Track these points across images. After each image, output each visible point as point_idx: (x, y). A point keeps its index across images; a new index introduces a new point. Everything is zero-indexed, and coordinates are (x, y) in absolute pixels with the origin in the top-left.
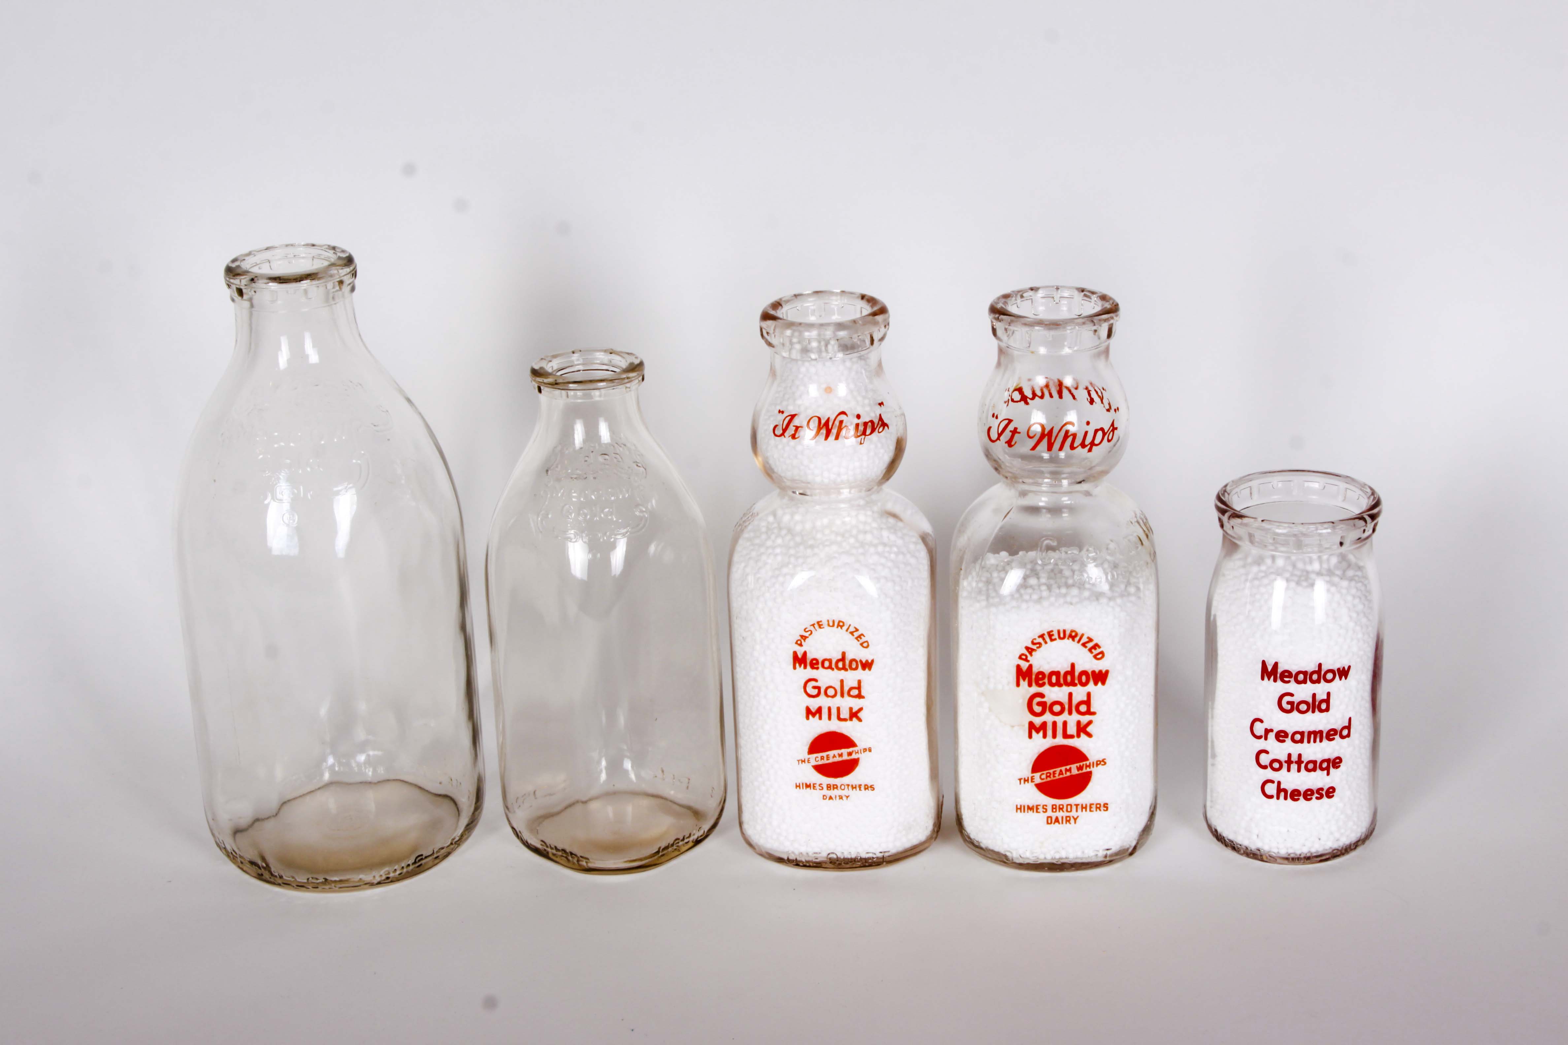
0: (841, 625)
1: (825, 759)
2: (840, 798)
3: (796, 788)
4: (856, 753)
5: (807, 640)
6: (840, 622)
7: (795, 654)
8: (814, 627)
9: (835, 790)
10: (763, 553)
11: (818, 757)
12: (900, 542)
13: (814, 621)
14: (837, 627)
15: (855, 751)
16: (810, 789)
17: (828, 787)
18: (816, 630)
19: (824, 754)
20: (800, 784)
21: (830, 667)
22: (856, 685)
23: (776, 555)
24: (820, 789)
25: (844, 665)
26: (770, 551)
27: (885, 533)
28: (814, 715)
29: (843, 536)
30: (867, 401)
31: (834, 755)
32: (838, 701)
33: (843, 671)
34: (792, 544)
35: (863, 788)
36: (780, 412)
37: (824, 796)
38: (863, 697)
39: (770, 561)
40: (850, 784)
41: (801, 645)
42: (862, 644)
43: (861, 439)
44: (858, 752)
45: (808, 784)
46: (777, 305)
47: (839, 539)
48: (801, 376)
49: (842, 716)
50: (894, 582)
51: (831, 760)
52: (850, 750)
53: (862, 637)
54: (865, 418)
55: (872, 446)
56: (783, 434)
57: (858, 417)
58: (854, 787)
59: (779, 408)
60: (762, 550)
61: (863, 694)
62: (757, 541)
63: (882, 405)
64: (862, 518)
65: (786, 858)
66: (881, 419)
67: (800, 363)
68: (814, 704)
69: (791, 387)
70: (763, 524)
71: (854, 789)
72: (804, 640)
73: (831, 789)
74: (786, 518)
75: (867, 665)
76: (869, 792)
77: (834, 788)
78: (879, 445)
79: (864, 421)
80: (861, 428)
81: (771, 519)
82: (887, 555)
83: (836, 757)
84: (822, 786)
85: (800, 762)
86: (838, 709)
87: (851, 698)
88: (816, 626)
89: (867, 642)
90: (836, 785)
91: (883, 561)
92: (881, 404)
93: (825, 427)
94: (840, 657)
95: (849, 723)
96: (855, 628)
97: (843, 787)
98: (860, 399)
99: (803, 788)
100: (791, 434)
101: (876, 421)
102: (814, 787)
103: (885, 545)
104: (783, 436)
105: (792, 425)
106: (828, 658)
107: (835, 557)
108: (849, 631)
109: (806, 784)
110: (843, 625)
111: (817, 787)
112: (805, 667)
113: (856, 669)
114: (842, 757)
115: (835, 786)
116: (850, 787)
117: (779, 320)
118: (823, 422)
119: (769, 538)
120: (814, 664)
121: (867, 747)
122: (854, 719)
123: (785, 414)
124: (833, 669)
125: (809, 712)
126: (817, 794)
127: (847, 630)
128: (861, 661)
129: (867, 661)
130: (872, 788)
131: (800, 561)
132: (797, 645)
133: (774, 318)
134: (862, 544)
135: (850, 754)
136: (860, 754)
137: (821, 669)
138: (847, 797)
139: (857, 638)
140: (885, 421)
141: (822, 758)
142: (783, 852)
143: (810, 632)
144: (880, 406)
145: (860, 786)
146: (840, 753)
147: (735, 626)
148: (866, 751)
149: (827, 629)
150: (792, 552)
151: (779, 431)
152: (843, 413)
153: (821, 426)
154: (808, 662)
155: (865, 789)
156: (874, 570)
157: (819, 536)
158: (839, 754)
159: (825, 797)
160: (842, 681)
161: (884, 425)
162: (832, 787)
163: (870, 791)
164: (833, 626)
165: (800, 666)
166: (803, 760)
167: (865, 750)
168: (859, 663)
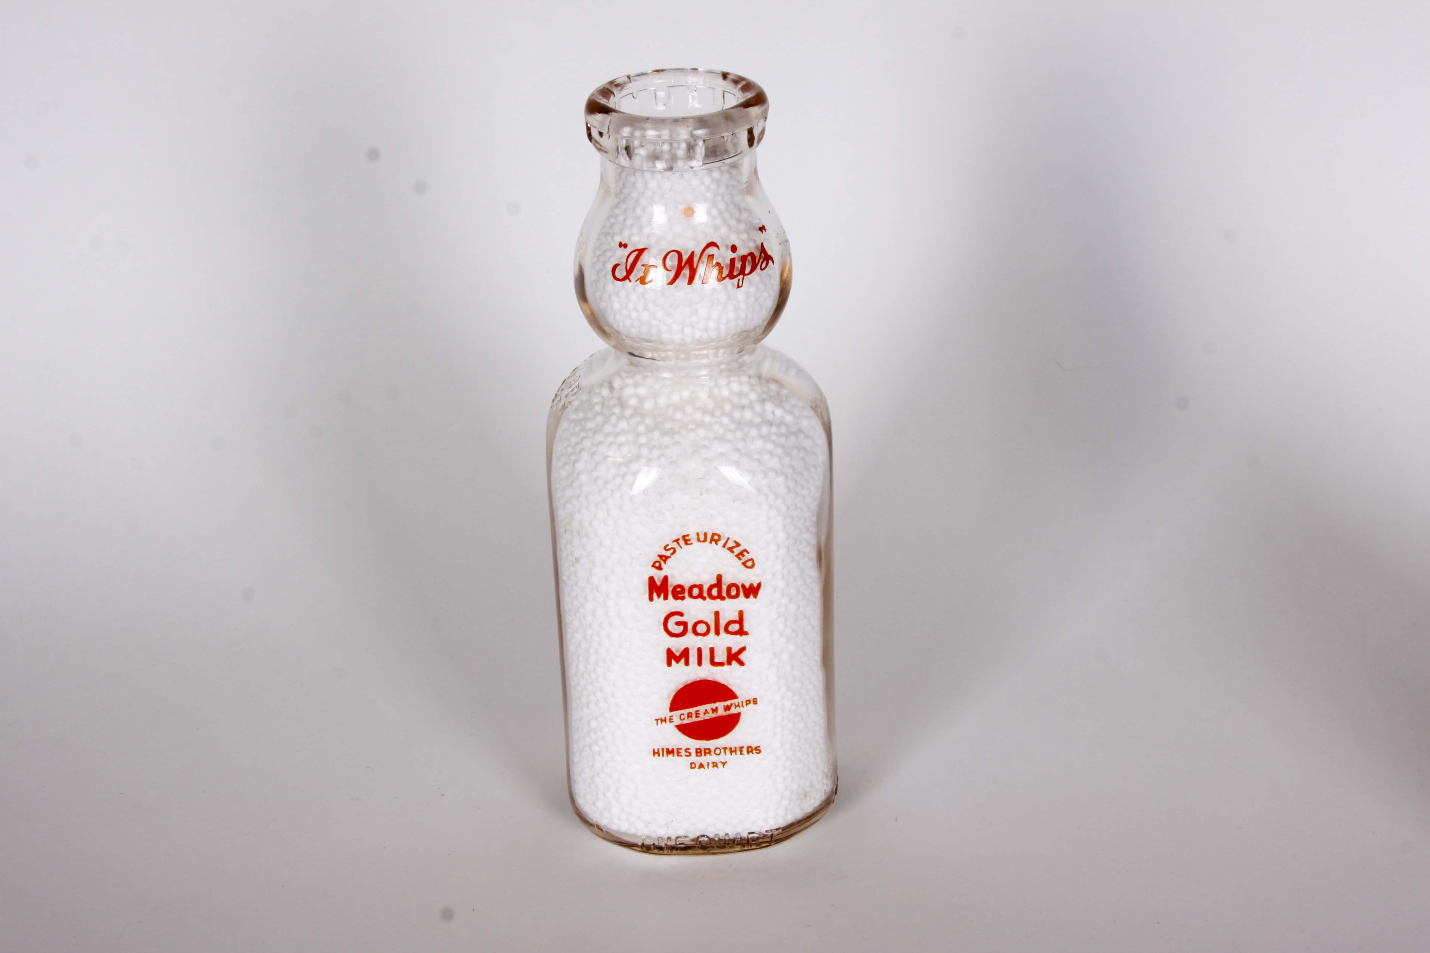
0: (715, 538)
1: (694, 716)
2: (714, 766)
3: (654, 755)
4: (736, 706)
5: (668, 561)
6: (714, 535)
7: (651, 580)
8: (679, 544)
9: (708, 755)
10: (600, 443)
11: (683, 714)
12: (788, 418)
13: (678, 534)
14: (711, 542)
15: (735, 704)
16: (674, 756)
17: (697, 753)
18: (681, 547)
19: (692, 710)
20: (658, 750)
21: (700, 596)
22: (736, 617)
23: (620, 445)
24: (686, 756)
25: (720, 592)
26: (611, 439)
27: (769, 407)
28: (678, 660)
29: (713, 415)
30: (742, 226)
31: (706, 710)
32: (711, 640)
33: (718, 600)
34: (642, 429)
35: (745, 751)
36: (621, 245)
37: (692, 764)
38: (746, 633)
39: (611, 453)
40: (728, 746)
41: (660, 568)
42: (744, 564)
43: (739, 280)
44: (738, 706)
45: (670, 750)
46: (606, 92)
47: (707, 419)
48: (649, 194)
49: (717, 660)
50: (786, 476)
51: (702, 717)
52: (728, 703)
53: (745, 553)
54: (742, 251)
55: (752, 289)
56: (627, 277)
57: (734, 249)
58: (732, 751)
59: (618, 239)
60: (599, 438)
61: (746, 628)
62: (590, 425)
63: (763, 231)
64: (735, 387)
65: (640, 844)
66: (763, 250)
67: (648, 175)
68: (678, 645)
69: (634, 210)
70: (596, 399)
71: (734, 754)
72: (665, 561)
73: (701, 755)
74: (628, 392)
75: (752, 591)
76: (753, 756)
77: (705, 754)
78: (761, 286)
79: (741, 254)
80: (738, 265)
81: (605, 392)
82: (774, 438)
83: (708, 713)
84: (689, 751)
85: (659, 721)
86: (712, 651)
87: (729, 636)
88: (681, 542)
89: (752, 560)
90: (709, 749)
91: (770, 446)
92: (762, 229)
93: (687, 265)
94: (714, 582)
95: (726, 667)
96: (735, 542)
97: (718, 751)
98: (733, 223)
99: (663, 755)
100: (639, 277)
101: (757, 254)
102: (678, 753)
103: (770, 424)
104: (627, 280)
105: (639, 264)
106: (698, 583)
107: (704, 446)
108: (727, 546)
109: (667, 750)
110: (719, 539)
111: (683, 752)
112: (666, 598)
113: (737, 596)
114: (717, 712)
115: (707, 751)
116: (728, 752)
117: (614, 114)
118: (685, 258)
119: (607, 420)
120: (679, 593)
121: (750, 697)
122: (734, 663)
123: (629, 249)
124: (704, 598)
125: (671, 657)
126: (683, 762)
127: (724, 546)
128: (743, 586)
129: (751, 585)
130: (758, 750)
131: (656, 453)
132: (654, 569)
133: (606, 110)
134: (739, 425)
135: (727, 708)
136: (741, 708)
137: (688, 599)
138: (724, 764)
139: (737, 556)
140: (769, 253)
141: (689, 715)
142: (635, 836)
143: (672, 551)
144: (760, 232)
145: (741, 748)
146: (714, 708)
147: (562, 542)
148: (750, 703)
149: (696, 544)
150: (642, 440)
151: (621, 273)
152: (713, 244)
153: (683, 265)
154: (670, 589)
155: (748, 752)
156: (759, 461)
157: (679, 416)
158: (712, 709)
159: (693, 766)
160: (717, 614)
161: (768, 258)
162: (703, 753)
163: (755, 755)
164: (705, 540)
165: (659, 596)
166: (663, 718)
167: (748, 702)
168: (741, 589)
